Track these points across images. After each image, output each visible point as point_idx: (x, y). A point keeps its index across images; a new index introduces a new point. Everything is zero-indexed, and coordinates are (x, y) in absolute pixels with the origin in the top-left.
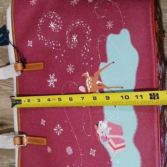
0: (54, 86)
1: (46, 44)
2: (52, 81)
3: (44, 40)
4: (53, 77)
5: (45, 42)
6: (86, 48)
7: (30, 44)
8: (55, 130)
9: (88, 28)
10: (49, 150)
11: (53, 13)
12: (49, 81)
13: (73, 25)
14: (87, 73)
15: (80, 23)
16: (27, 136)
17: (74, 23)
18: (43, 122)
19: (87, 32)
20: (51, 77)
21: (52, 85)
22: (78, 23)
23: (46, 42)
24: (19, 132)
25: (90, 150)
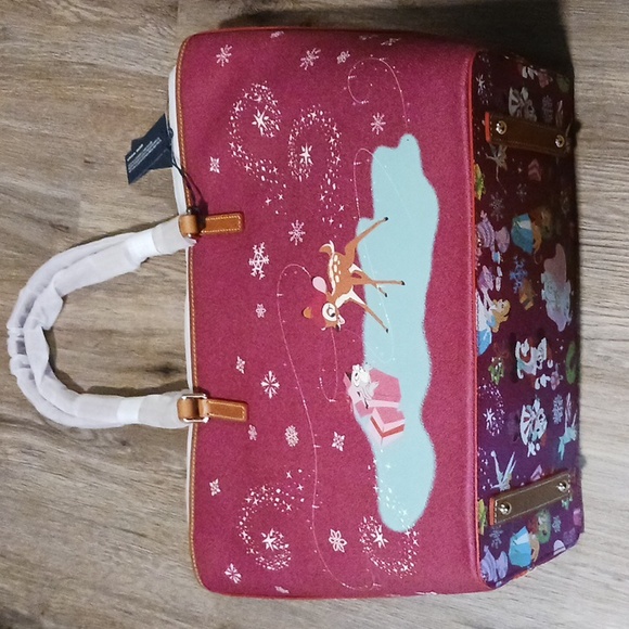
0: (262, 276)
1: (247, 168)
2: (258, 261)
3: (243, 156)
4: (261, 252)
5: (246, 162)
6: (329, 181)
7: (215, 165)
8: (264, 384)
9: (334, 129)
10: (253, 433)
11: (263, 87)
12: (251, 262)
13: (303, 119)
14: (331, 245)
15: (318, 116)
16: (209, 397)
17: (305, 116)
18: (240, 365)
19: (332, 140)
20: (256, 252)
21: (258, 271)
22: (314, 115)
23: (249, 161)
24: (194, 388)
25: (333, 437)
